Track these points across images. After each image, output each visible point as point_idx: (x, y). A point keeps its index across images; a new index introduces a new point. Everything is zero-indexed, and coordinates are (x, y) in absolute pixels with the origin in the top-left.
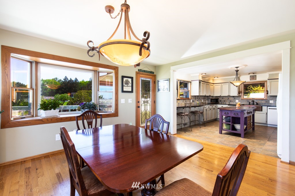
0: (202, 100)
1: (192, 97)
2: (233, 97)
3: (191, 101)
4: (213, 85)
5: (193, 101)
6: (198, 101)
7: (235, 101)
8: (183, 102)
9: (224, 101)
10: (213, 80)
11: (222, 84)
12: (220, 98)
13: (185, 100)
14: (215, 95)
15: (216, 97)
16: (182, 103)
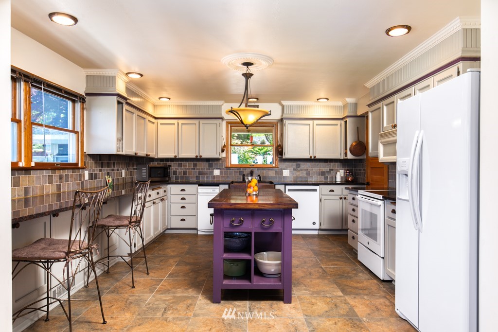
0: (123, 171)
1: (90, 161)
2: (208, 160)
3: (87, 177)
4: (154, 123)
5: (92, 176)
6: (108, 174)
7: (212, 172)
8: (50, 182)
9: (185, 173)
10: (155, 106)
11: (181, 121)
12: (172, 164)
13: (58, 173)
14: (162, 155)
15: (162, 160)
16: (43, 188)
